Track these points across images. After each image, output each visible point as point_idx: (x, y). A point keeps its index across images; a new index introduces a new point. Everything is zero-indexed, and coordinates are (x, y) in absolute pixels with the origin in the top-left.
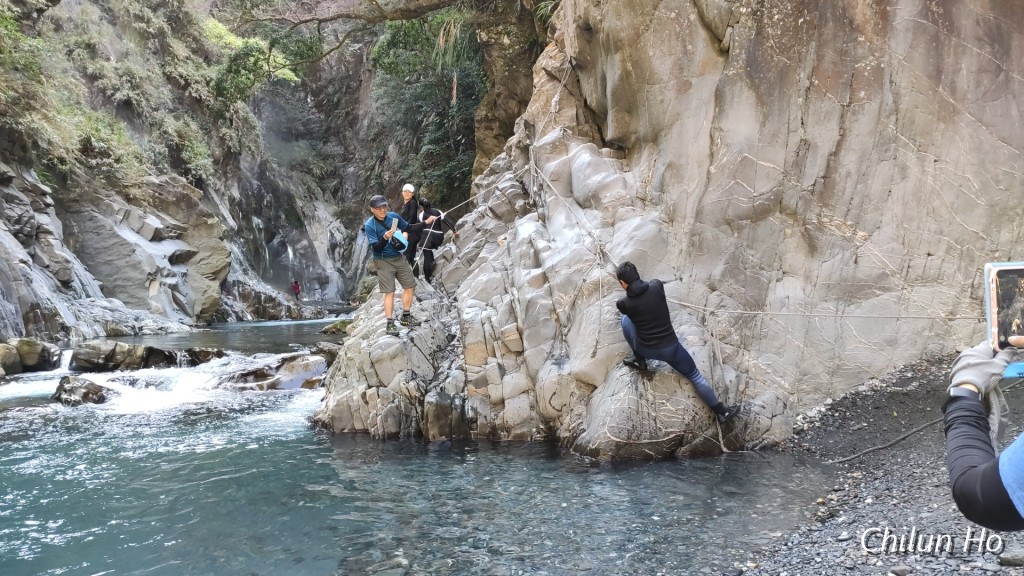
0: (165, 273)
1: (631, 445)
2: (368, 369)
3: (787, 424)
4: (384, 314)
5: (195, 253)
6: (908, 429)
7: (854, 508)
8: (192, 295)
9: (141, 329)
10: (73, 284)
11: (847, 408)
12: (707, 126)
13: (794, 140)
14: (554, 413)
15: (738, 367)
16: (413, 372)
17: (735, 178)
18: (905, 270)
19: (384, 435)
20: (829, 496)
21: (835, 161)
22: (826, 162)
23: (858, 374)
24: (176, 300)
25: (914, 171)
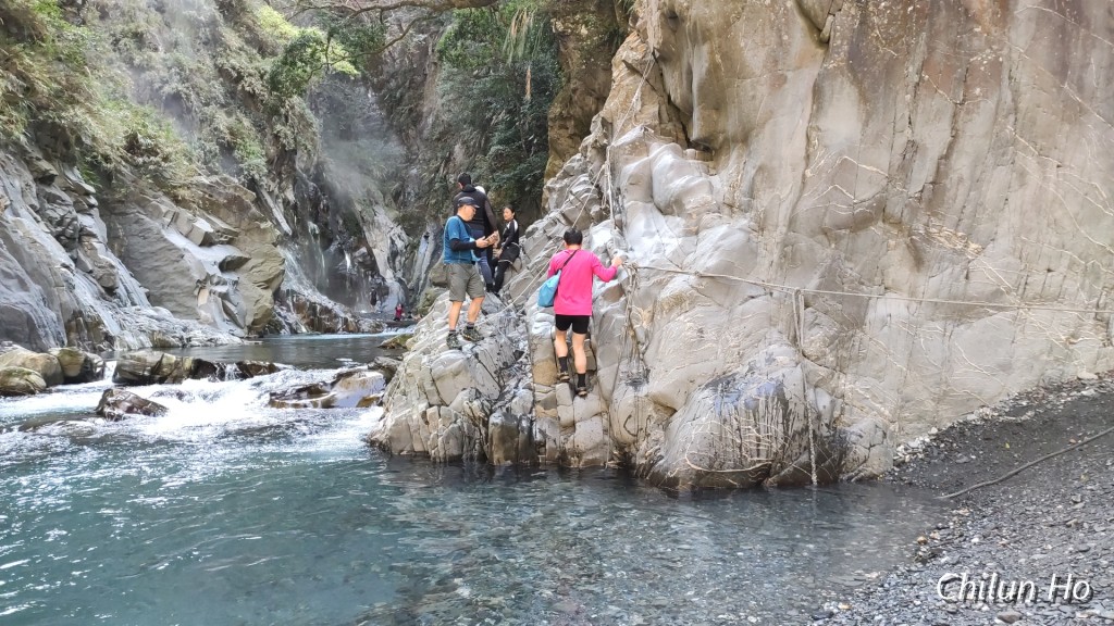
0: (215, 280)
1: (713, 473)
2: (428, 387)
3: (886, 454)
4: (447, 327)
5: (247, 260)
6: (1022, 462)
7: (959, 547)
8: (244, 305)
9: (189, 340)
10: (118, 291)
11: (955, 439)
12: (803, 125)
13: (901, 141)
14: (630, 438)
15: (833, 392)
16: (477, 390)
17: (833, 183)
18: (1022, 287)
19: (445, 458)
20: (932, 535)
21: (945, 165)
22: (935, 166)
23: (968, 401)
24: (226, 310)
25: (1034, 177)
